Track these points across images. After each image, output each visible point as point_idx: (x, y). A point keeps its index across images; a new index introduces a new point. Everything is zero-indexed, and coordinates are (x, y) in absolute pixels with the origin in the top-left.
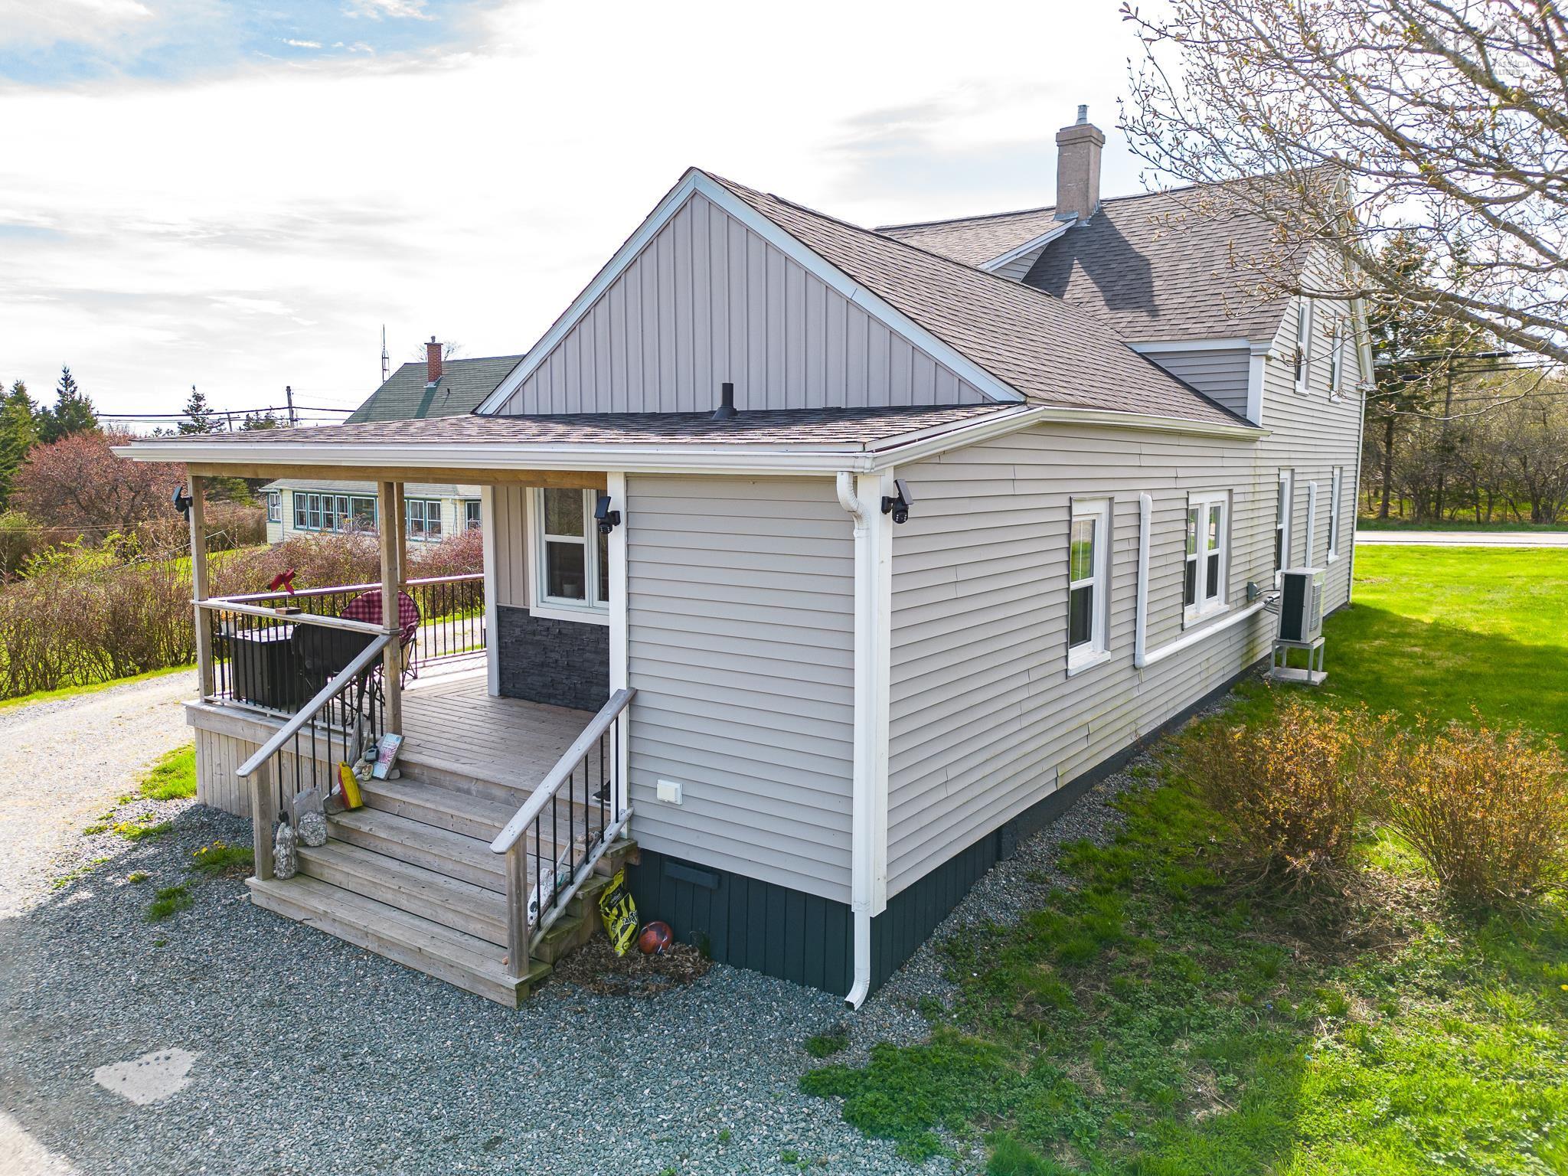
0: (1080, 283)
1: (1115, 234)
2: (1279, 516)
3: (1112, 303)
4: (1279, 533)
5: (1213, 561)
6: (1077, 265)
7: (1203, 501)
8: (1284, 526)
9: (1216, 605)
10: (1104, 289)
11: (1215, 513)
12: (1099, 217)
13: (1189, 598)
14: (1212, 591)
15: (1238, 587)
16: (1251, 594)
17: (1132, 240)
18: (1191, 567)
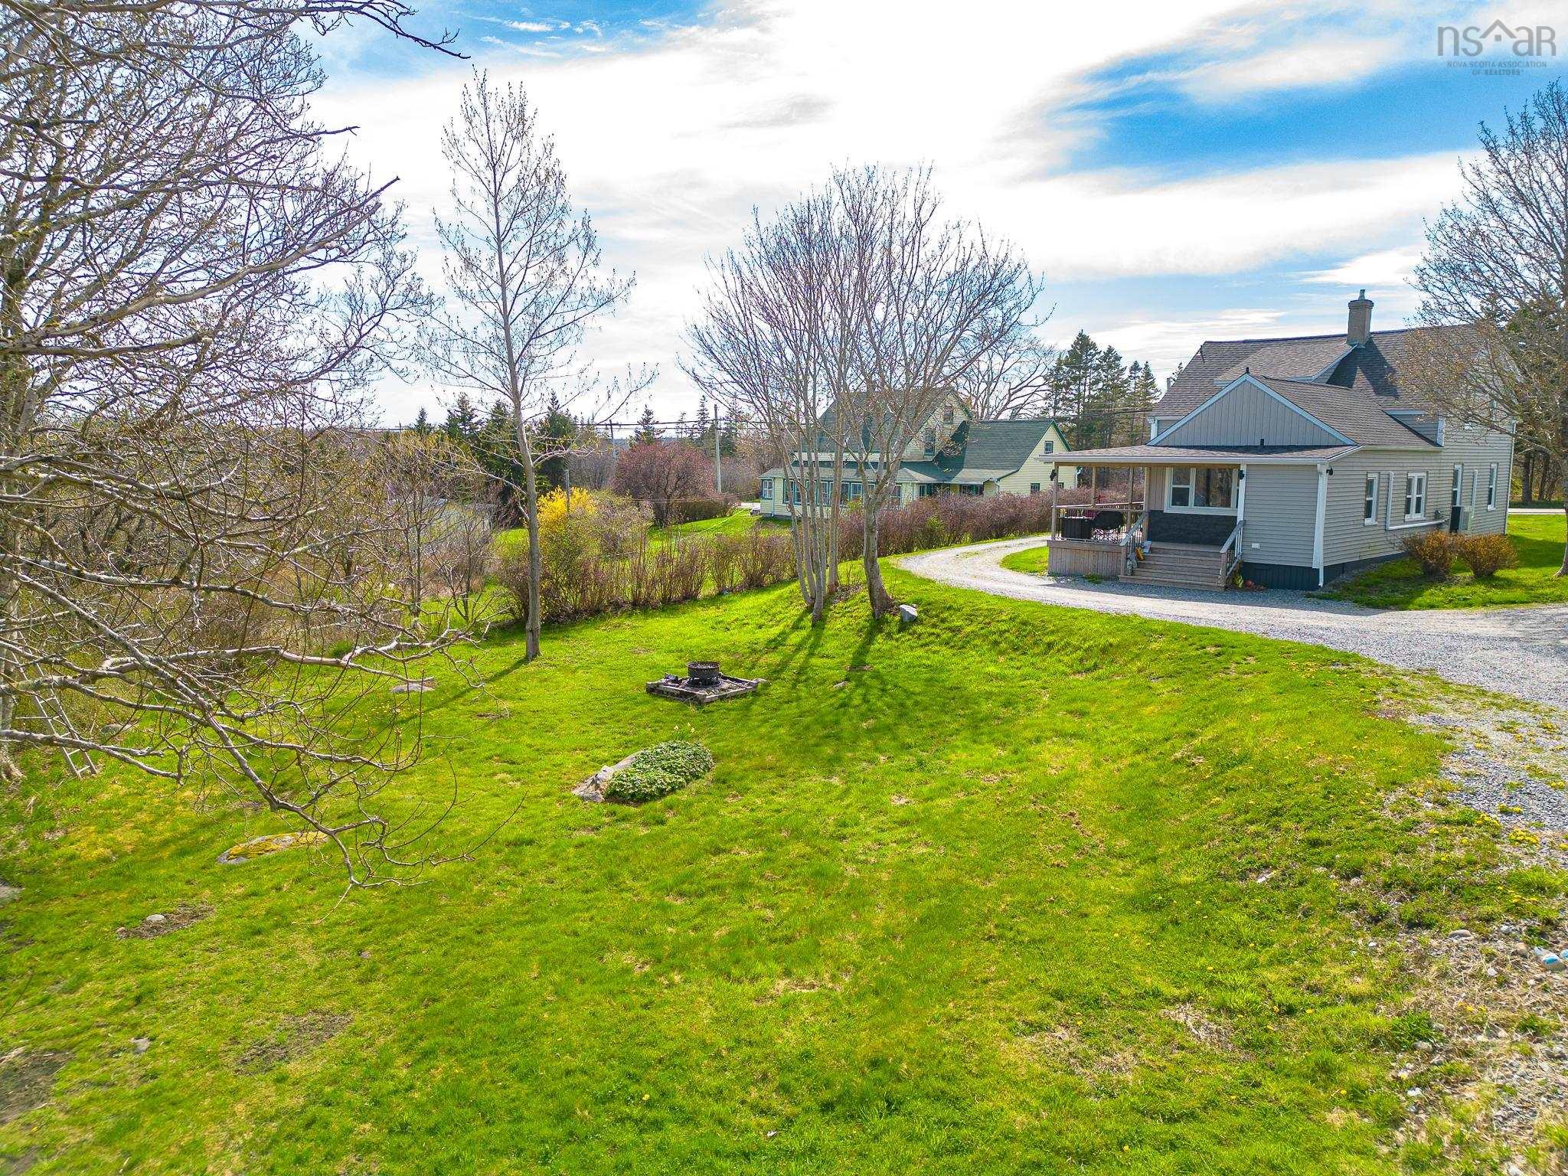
0: (1361, 380)
1: (1378, 352)
2: (1455, 484)
3: (1377, 392)
4: (1455, 493)
5: (1419, 500)
6: (1359, 371)
7: (1415, 476)
8: (1458, 489)
9: (1419, 516)
10: (1373, 384)
11: (1420, 481)
12: (1370, 343)
13: (1408, 512)
14: (1418, 511)
15: (1431, 511)
16: (1437, 516)
17: (1387, 358)
18: (1409, 501)
